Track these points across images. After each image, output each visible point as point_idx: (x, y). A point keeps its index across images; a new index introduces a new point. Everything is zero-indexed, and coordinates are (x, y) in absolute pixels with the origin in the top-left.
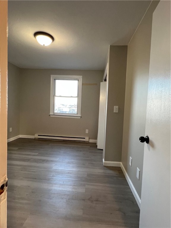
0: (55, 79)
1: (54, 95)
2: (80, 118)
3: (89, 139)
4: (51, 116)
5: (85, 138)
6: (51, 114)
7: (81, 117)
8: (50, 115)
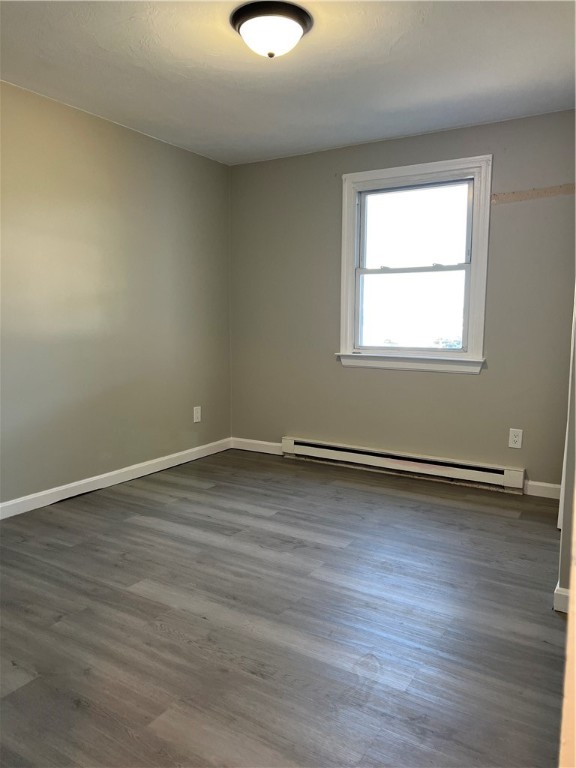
0: (360, 193)
1: (360, 268)
2: (477, 369)
3: (526, 477)
4: (344, 362)
5: (502, 472)
6: (343, 352)
7: (484, 365)
8: (339, 358)
